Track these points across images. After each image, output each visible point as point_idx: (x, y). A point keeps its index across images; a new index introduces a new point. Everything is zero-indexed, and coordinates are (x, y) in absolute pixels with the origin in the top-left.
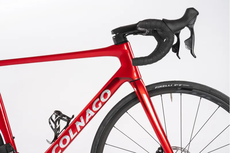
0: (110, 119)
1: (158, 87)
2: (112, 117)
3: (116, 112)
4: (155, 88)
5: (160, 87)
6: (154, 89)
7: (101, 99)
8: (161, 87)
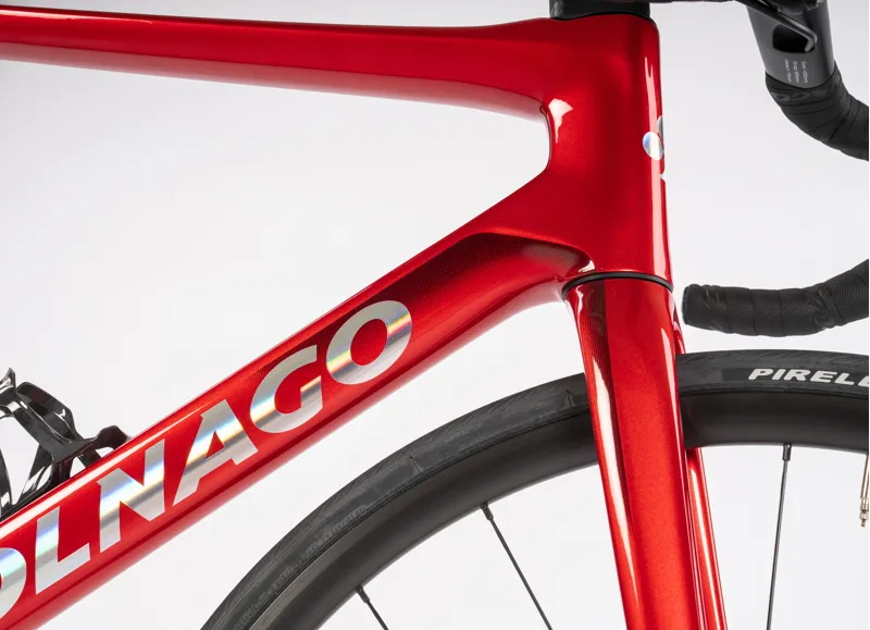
0: (344, 522)
1: (777, 377)
2: (364, 508)
3: (405, 481)
4: (753, 377)
5: (792, 374)
6: (737, 383)
7: (335, 356)
8: (801, 378)
